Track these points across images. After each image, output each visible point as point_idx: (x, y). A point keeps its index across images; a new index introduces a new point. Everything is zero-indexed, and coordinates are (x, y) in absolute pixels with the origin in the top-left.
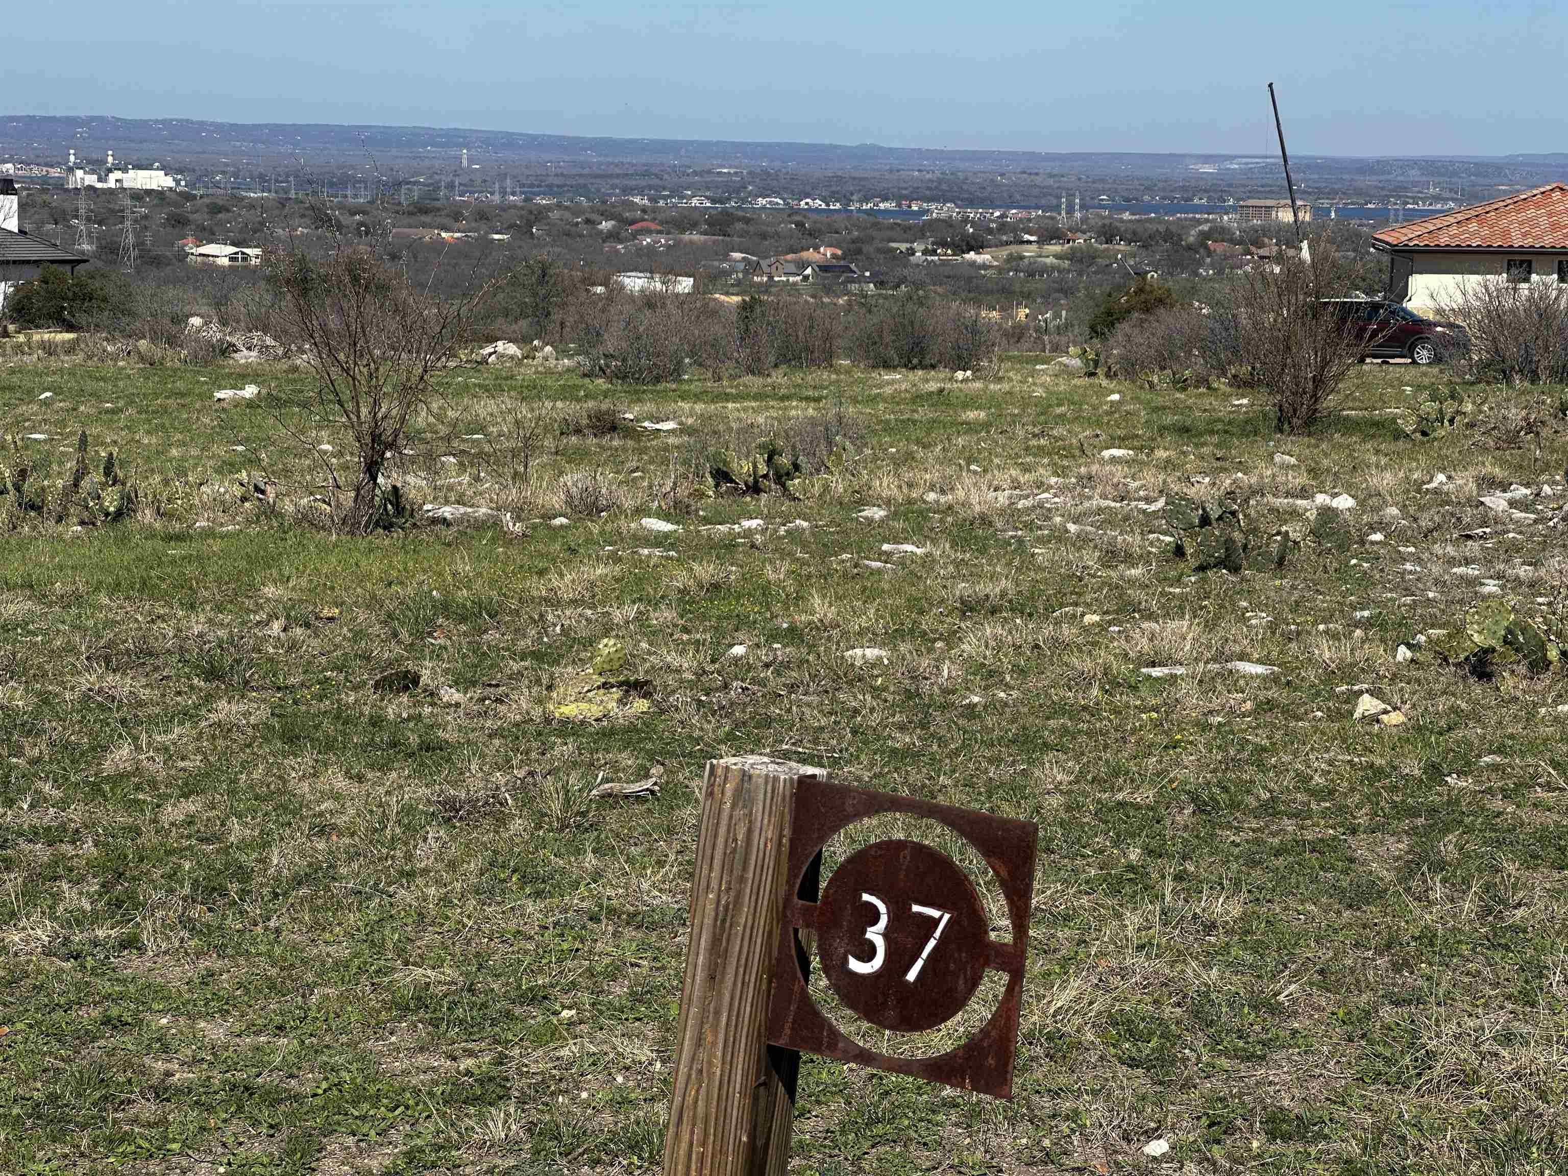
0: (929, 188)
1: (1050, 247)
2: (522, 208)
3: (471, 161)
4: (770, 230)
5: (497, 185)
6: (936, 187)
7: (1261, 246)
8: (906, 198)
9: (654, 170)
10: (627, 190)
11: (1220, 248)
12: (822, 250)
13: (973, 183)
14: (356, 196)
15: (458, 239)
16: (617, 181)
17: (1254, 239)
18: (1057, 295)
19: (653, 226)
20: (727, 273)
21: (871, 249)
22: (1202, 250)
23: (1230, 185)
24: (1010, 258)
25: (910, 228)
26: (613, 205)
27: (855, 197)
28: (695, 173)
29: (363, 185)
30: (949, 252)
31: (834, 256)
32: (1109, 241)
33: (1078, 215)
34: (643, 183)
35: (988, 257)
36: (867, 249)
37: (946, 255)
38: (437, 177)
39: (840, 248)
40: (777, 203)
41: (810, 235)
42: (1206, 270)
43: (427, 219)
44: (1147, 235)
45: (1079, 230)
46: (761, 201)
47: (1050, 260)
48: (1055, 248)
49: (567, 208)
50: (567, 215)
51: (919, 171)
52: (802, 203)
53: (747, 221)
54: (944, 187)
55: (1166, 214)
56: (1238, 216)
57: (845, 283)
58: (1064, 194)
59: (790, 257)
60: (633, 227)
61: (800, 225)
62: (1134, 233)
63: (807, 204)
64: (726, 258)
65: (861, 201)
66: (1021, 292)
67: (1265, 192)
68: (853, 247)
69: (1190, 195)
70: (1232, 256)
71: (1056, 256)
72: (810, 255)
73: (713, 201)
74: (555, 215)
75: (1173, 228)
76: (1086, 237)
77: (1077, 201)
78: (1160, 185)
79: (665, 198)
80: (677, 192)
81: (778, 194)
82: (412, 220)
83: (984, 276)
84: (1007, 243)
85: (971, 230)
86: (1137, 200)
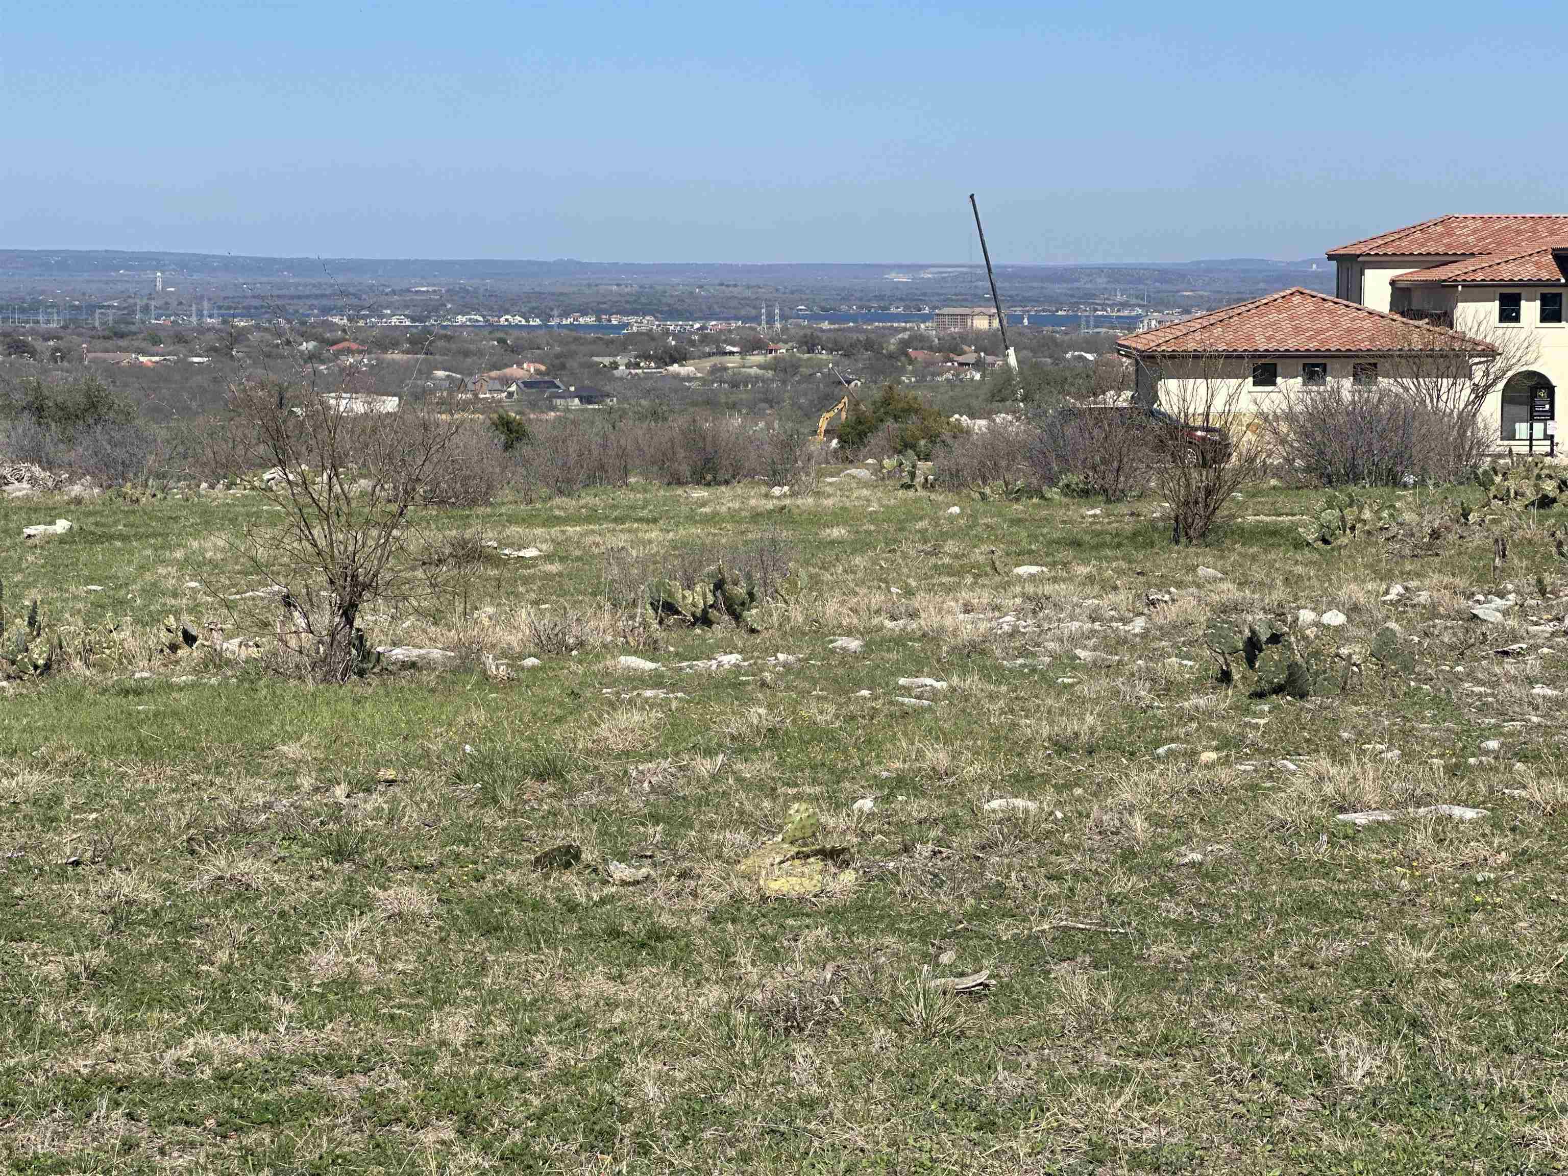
0: (627, 302)
1: (753, 358)
2: (221, 330)
3: (165, 283)
4: (473, 347)
5: (194, 308)
6: (635, 301)
7: (962, 353)
8: (605, 312)
9: (351, 290)
10: (326, 311)
11: (920, 356)
12: (525, 366)
13: (672, 296)
14: (48, 322)
15: (157, 362)
16: (315, 302)
17: (951, 347)
18: (763, 405)
19: (354, 346)
20: (432, 392)
21: (575, 365)
22: (903, 358)
23: (925, 294)
24: (715, 370)
25: (612, 341)
26: (313, 326)
27: (555, 312)
28: (394, 292)
29: (55, 310)
30: (652, 364)
31: (538, 372)
32: (811, 350)
33: (778, 325)
34: (340, 303)
35: (692, 369)
36: (572, 364)
37: (649, 368)
38: (131, 301)
39: (542, 363)
40: (477, 321)
41: (513, 351)
42: (908, 378)
43: (123, 343)
44: (848, 343)
45: (780, 340)
46: (461, 319)
47: (754, 371)
48: (757, 358)
49: (266, 329)
50: (268, 336)
51: (618, 285)
52: (502, 319)
53: (448, 338)
54: (643, 300)
55: (864, 323)
56: (935, 325)
57: (550, 398)
58: (764, 305)
59: (494, 374)
60: (335, 347)
61: (502, 341)
62: (836, 342)
63: (507, 320)
64: (429, 376)
65: (561, 316)
66: (727, 403)
67: (957, 300)
68: (557, 362)
69: (887, 303)
70: (933, 364)
71: (760, 367)
72: (514, 371)
73: (413, 320)
74: (255, 337)
75: (872, 336)
76: (787, 346)
77: (777, 311)
78: (858, 295)
79: (365, 317)
80: (375, 310)
81: (478, 311)
82: (109, 344)
83: (689, 388)
84: (710, 355)
85: (673, 343)
86: (834, 309)
